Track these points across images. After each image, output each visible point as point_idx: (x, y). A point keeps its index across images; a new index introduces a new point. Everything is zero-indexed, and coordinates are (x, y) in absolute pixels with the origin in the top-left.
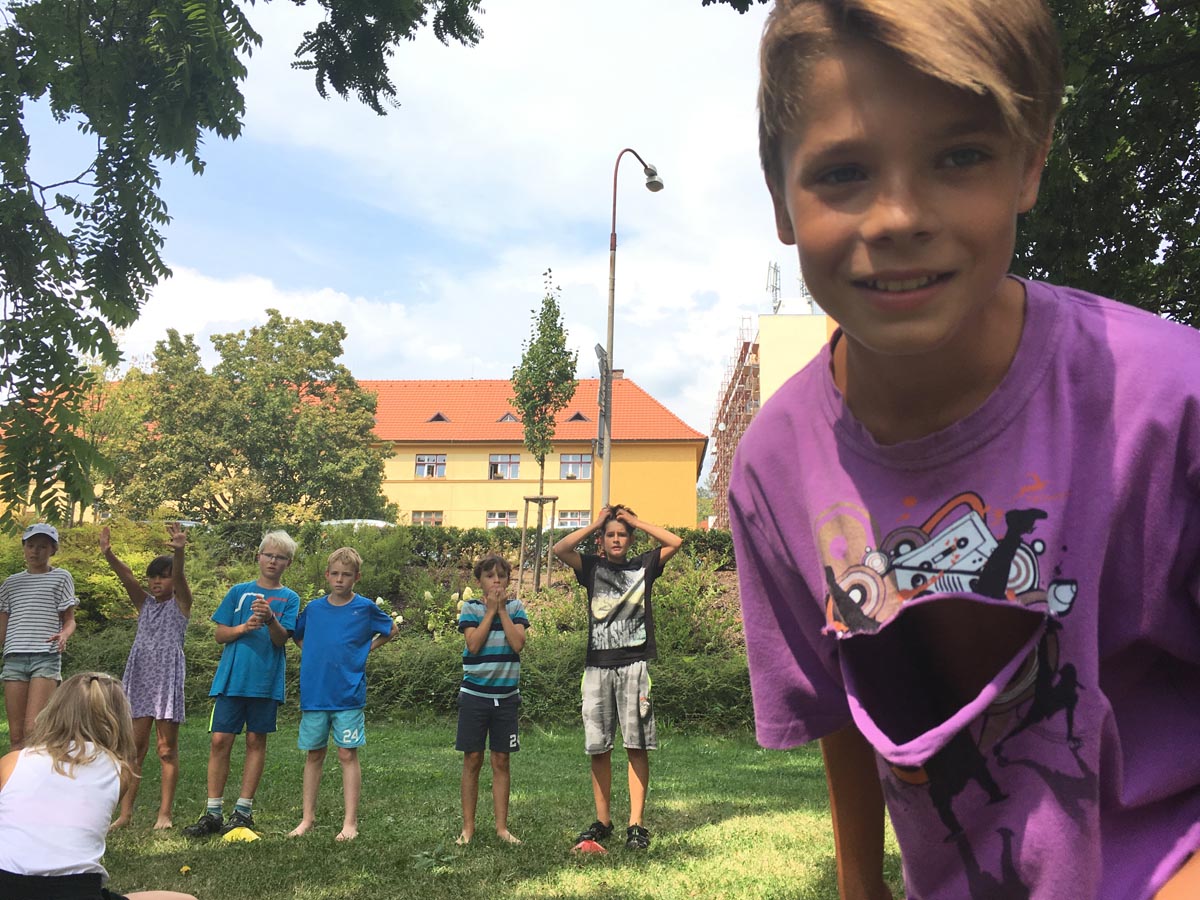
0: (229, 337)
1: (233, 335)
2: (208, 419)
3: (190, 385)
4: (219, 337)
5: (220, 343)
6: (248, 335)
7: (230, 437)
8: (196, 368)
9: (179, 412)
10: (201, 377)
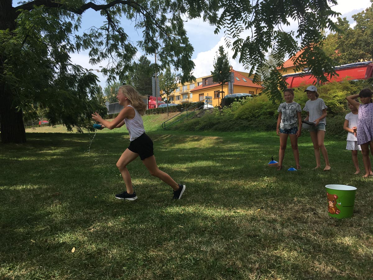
0: (358, 14)
1: (360, 13)
2: (356, 44)
3: (347, 35)
4: (355, 16)
5: (355, 18)
6: (365, 12)
7: (364, 49)
8: (348, 29)
9: (345, 44)
10: (351, 31)
